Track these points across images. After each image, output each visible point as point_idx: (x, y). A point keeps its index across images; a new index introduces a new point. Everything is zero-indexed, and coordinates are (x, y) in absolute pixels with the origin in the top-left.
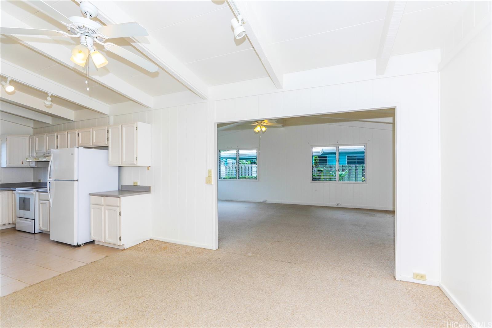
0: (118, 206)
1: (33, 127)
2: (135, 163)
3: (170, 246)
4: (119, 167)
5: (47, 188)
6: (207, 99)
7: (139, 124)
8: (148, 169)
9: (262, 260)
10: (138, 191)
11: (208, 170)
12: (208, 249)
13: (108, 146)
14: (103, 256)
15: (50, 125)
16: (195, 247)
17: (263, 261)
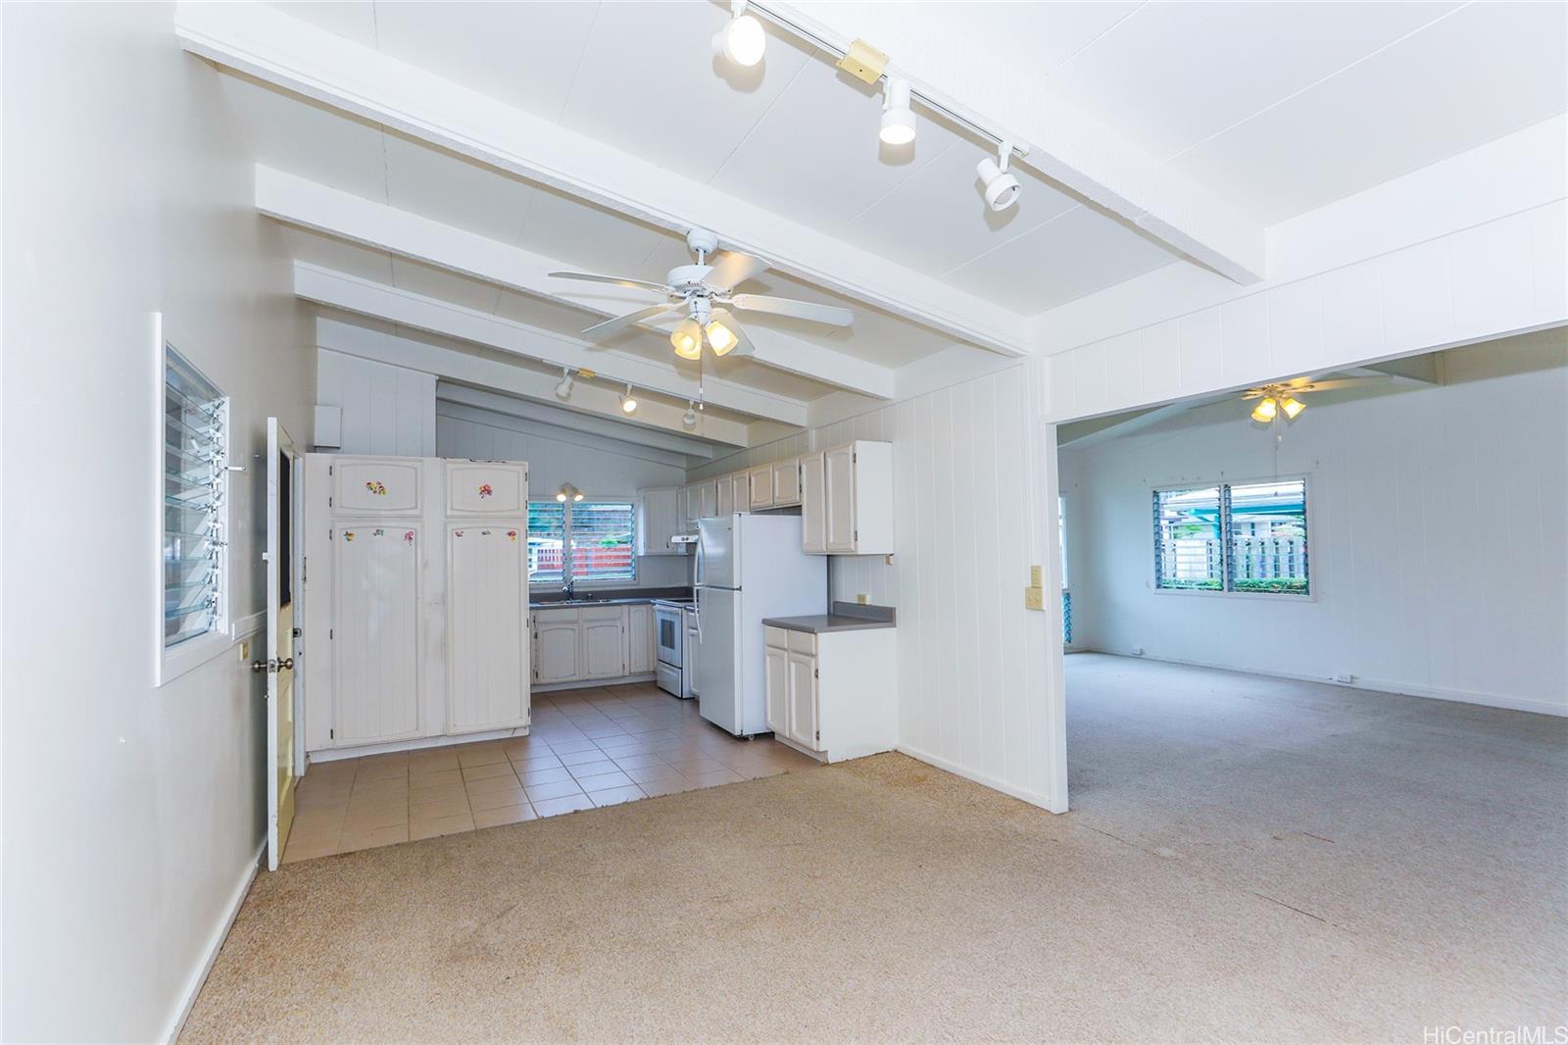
0: (812, 656)
1: (685, 466)
2: (852, 547)
3: (936, 776)
4: (828, 556)
5: (692, 601)
6: (1021, 356)
7: (861, 447)
8: (888, 563)
9: (1202, 880)
10: (861, 619)
11: (1032, 567)
12: (1036, 807)
13: (800, 506)
14: (781, 771)
15: (709, 461)
16: (1002, 793)
17: (1203, 883)
